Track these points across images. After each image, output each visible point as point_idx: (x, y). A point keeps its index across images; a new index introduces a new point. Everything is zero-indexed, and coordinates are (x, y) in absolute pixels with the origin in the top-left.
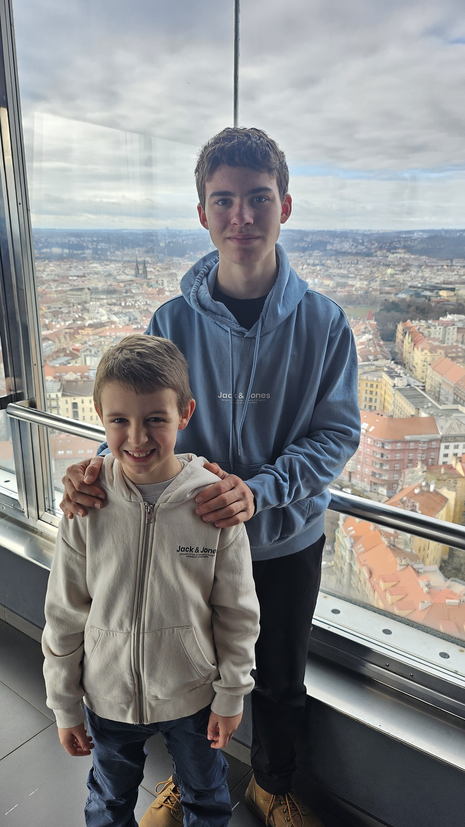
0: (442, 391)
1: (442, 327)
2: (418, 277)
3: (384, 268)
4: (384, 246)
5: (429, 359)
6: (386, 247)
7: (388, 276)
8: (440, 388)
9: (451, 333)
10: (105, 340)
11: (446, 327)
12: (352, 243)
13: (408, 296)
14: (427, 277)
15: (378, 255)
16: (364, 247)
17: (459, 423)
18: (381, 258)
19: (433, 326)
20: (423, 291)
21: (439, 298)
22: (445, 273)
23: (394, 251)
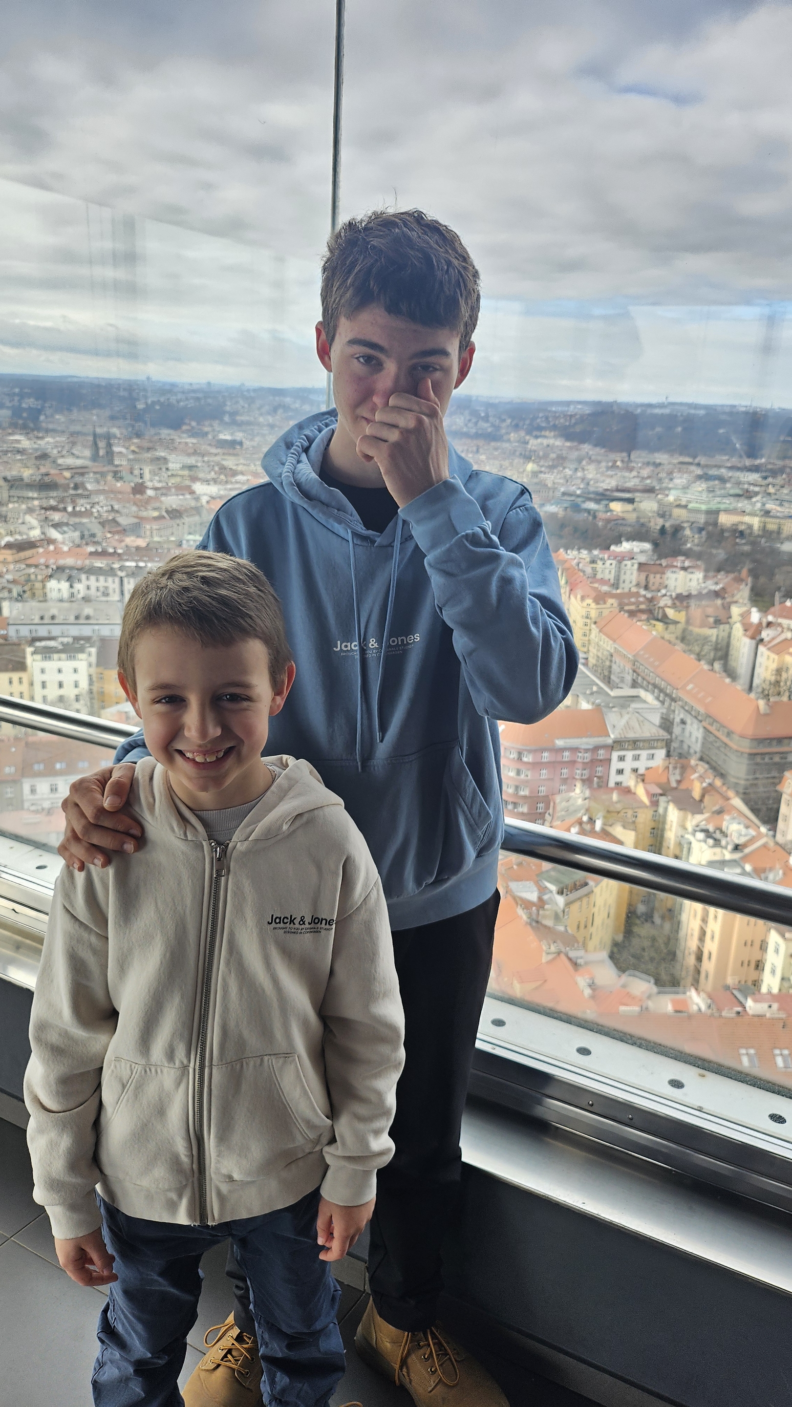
0: (614, 667)
1: (614, 562)
2: (577, 478)
3: (522, 461)
4: (521, 424)
5: (593, 614)
6: (525, 427)
7: (527, 476)
8: (611, 661)
9: (628, 572)
10: (37, 571)
11: (620, 562)
12: (468, 418)
13: (561, 509)
14: (591, 480)
15: (512, 439)
16: (489, 425)
17: (641, 718)
18: (517, 444)
19: (601, 559)
20: (584, 502)
21: (609, 514)
22: (619, 474)
23: (538, 433)
